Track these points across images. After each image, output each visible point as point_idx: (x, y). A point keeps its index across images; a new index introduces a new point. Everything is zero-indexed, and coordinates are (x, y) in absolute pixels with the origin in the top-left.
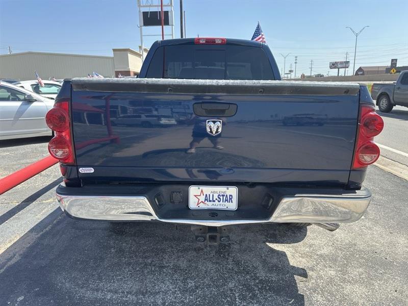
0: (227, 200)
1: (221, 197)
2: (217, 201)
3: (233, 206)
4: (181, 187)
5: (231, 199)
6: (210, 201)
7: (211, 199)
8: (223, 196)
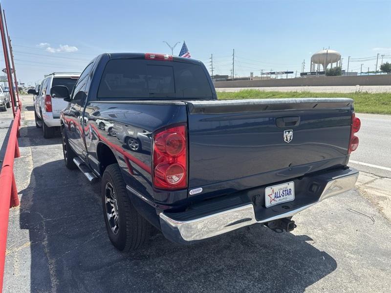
0: (288, 194)
1: (284, 192)
2: (282, 196)
3: (291, 197)
4: (259, 190)
5: (290, 192)
6: (278, 197)
7: (278, 196)
8: (285, 191)
